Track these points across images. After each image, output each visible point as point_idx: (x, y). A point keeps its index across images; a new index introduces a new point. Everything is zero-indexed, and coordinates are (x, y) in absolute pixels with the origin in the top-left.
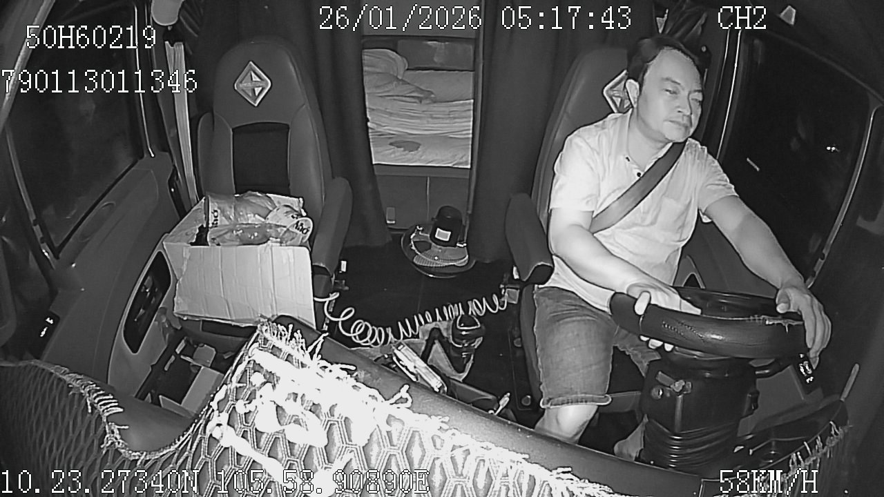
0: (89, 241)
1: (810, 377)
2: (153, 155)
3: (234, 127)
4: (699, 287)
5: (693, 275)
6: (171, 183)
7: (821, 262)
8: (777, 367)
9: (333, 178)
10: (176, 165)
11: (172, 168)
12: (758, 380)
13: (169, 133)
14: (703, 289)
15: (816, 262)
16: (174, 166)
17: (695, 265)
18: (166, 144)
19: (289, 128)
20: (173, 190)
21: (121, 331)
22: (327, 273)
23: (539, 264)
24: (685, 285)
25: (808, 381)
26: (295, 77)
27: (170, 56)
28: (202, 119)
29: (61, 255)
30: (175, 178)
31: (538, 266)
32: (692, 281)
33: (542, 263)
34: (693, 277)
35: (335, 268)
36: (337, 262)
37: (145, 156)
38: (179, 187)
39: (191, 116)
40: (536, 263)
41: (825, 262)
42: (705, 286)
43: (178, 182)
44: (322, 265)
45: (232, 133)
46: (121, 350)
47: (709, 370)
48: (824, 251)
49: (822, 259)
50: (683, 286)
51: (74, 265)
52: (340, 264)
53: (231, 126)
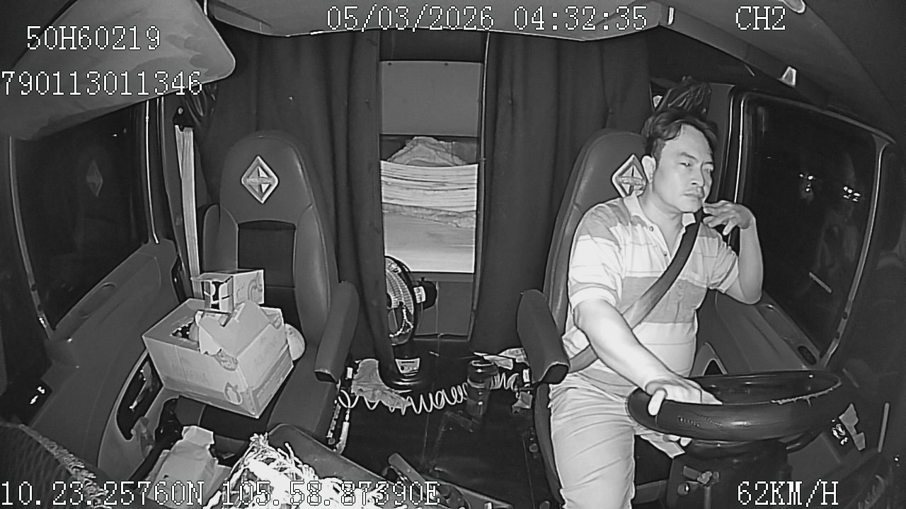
0: (87, 319)
1: (844, 439)
2: (157, 242)
3: (240, 222)
4: (722, 373)
5: (713, 361)
6: (175, 272)
7: (844, 322)
8: (808, 437)
9: (340, 282)
10: (180, 255)
11: (176, 258)
12: (789, 455)
13: (175, 221)
14: (725, 375)
15: (839, 322)
16: (178, 256)
17: (714, 350)
18: (172, 232)
19: (295, 229)
20: (176, 280)
21: (113, 415)
22: (332, 380)
23: (554, 363)
24: (705, 374)
25: (842, 443)
26: (302, 177)
27: (180, 141)
28: (208, 211)
29: (57, 326)
30: (179, 268)
31: (554, 366)
32: (713, 369)
33: (557, 363)
34: (713, 364)
35: (341, 374)
36: (343, 368)
37: (150, 240)
38: (182, 277)
39: (198, 207)
40: (550, 364)
41: (848, 321)
42: (727, 371)
43: (181, 273)
44: (327, 372)
45: (237, 229)
46: (113, 435)
47: (736, 456)
48: (846, 310)
49: (845, 318)
50: (703, 375)
51: (70, 340)
52: (346, 371)
53: (236, 222)
